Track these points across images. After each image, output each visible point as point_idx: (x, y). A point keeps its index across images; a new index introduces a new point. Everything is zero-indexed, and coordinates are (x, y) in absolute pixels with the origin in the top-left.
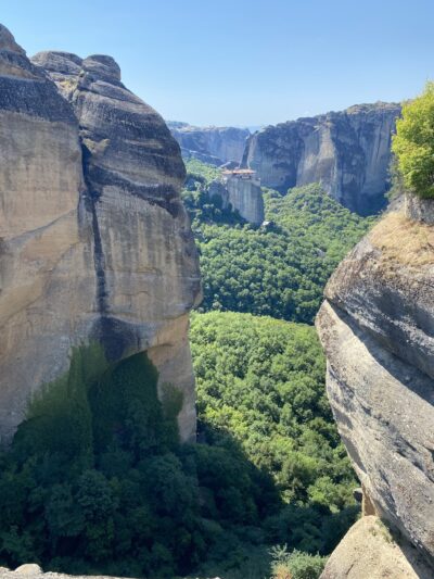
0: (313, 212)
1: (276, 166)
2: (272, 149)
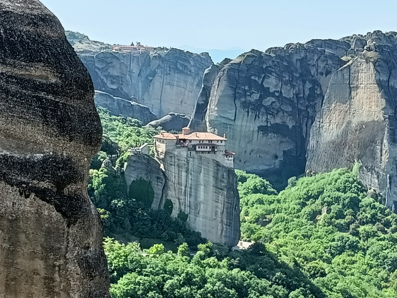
0: (342, 228)
1: (263, 129)
2: (256, 96)
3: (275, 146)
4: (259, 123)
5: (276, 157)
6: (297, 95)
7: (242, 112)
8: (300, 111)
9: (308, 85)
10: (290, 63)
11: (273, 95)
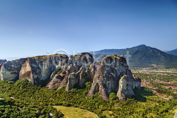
3: (14, 76)
4: (10, 72)
5: (14, 77)
6: (18, 67)
7: (7, 71)
8: (18, 70)
9: (20, 66)
10: (16, 63)
11: (13, 68)
